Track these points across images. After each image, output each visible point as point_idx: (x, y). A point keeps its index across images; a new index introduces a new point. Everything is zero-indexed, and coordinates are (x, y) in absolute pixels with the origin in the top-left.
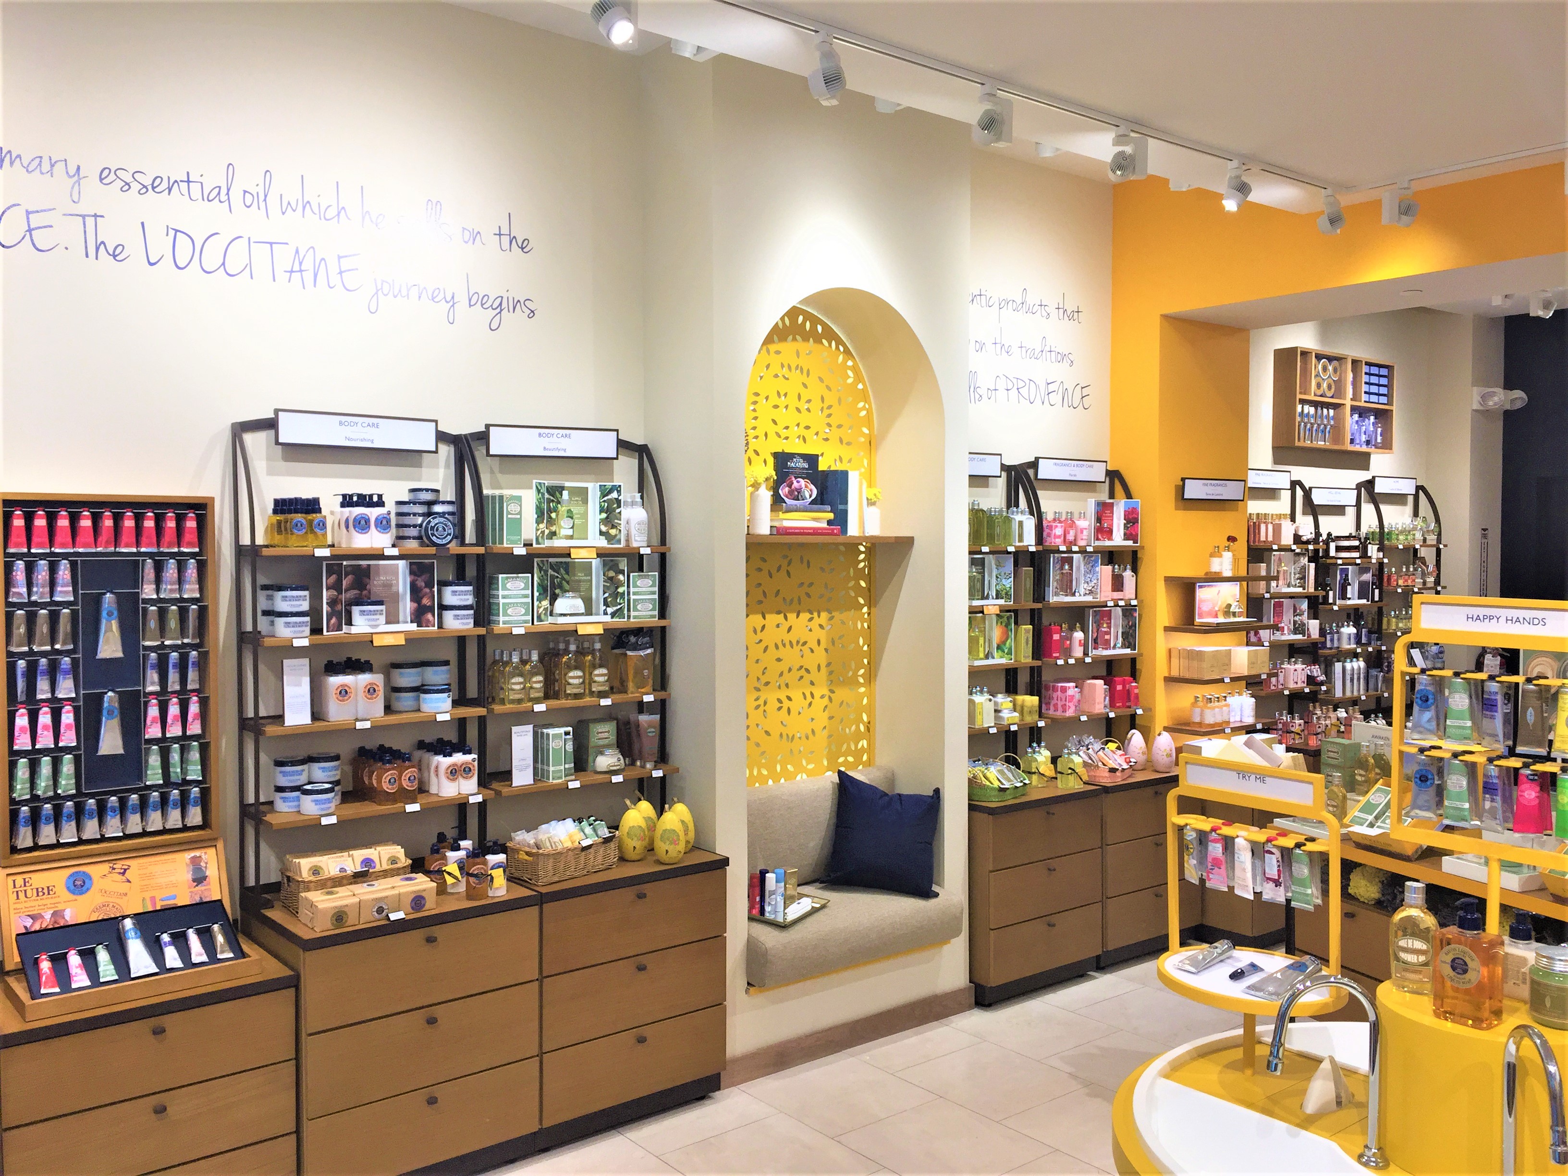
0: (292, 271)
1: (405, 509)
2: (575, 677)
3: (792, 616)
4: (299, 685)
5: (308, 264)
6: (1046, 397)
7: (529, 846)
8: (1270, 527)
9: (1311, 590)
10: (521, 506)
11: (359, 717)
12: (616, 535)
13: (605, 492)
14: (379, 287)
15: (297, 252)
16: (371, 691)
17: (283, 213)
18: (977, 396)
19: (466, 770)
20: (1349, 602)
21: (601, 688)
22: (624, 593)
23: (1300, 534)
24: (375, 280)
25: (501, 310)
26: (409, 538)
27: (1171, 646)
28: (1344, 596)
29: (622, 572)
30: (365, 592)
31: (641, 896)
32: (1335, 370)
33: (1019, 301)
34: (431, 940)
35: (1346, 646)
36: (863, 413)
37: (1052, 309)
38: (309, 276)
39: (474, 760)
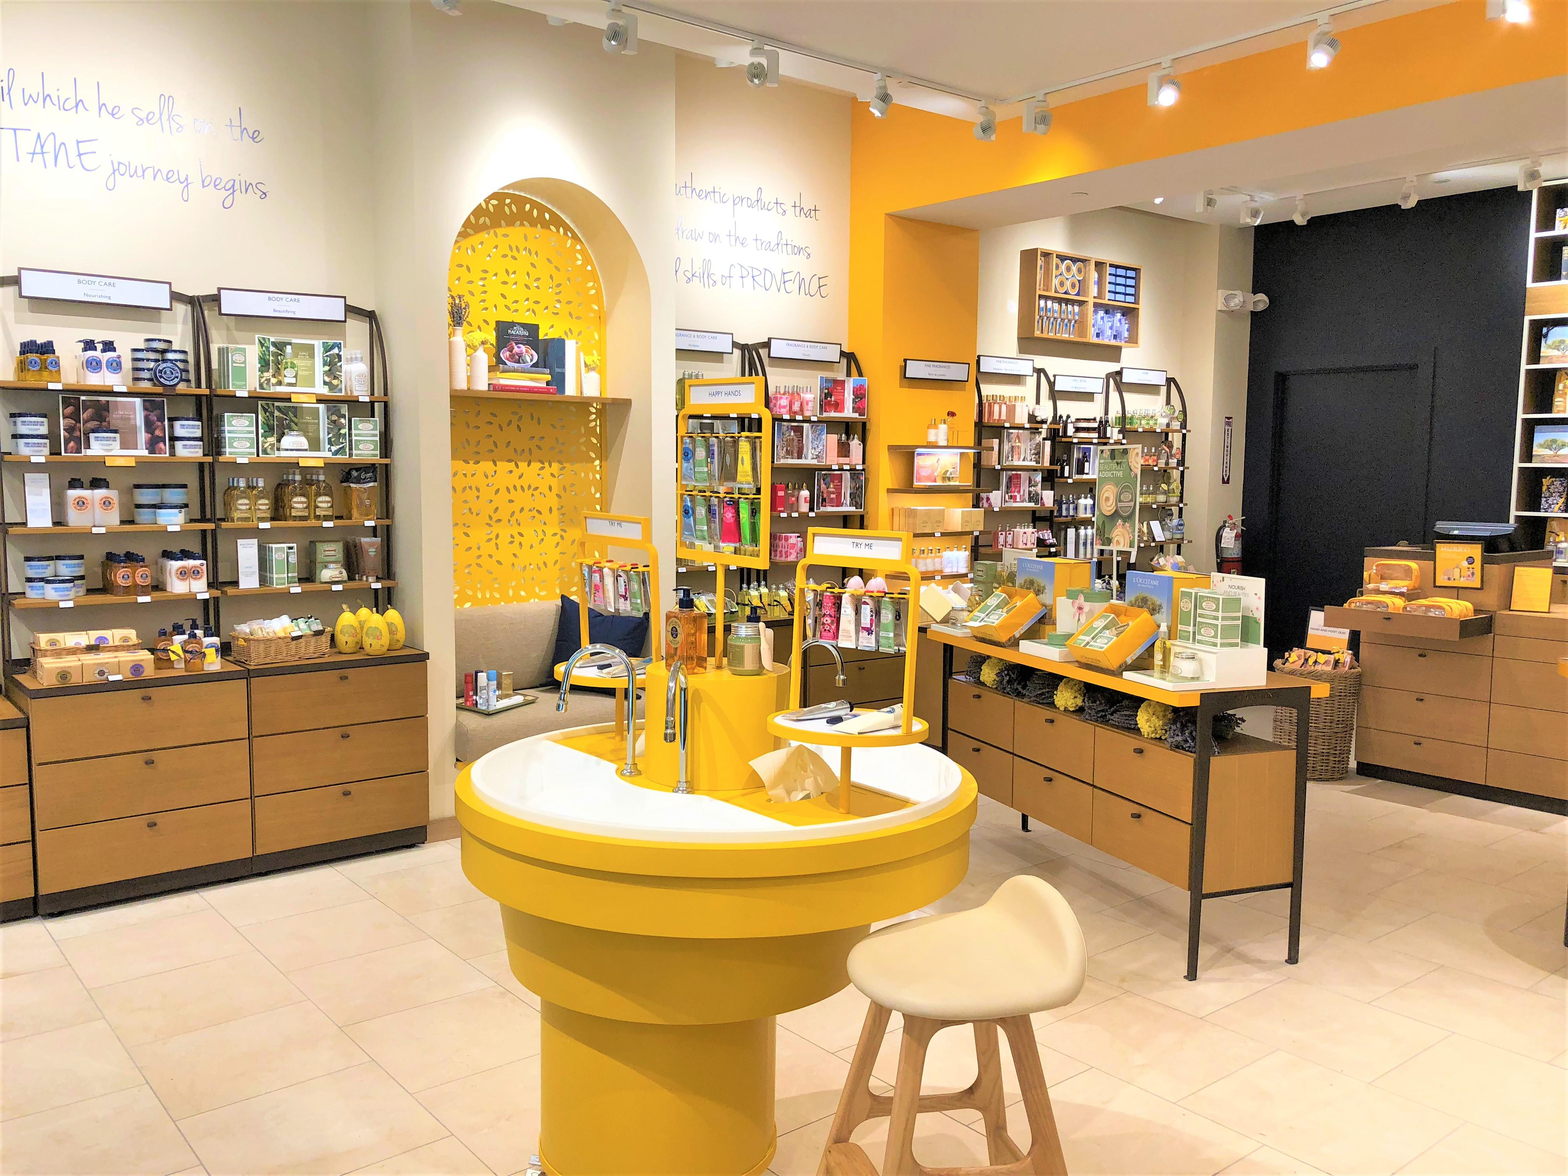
0: (34, 153)
1: (139, 355)
2: (298, 503)
3: (523, 465)
4: (41, 494)
5: (49, 147)
6: (782, 285)
7: (245, 633)
8: (1004, 407)
9: (1047, 463)
10: (245, 356)
11: (96, 524)
12: (338, 385)
13: (327, 348)
14: (116, 168)
15: (39, 136)
16: (106, 503)
17: (26, 104)
18: (711, 282)
19: (196, 573)
20: (1085, 477)
21: (326, 513)
22: (345, 434)
23: (1036, 415)
24: (112, 162)
25: (234, 191)
26: (144, 379)
27: (893, 506)
28: (1081, 471)
29: (344, 416)
30: (104, 424)
31: (344, 678)
32: (1079, 271)
33: (754, 198)
34: (146, 699)
35: (1082, 515)
36: (593, 292)
37: (788, 207)
38: (50, 158)
39: (202, 565)
